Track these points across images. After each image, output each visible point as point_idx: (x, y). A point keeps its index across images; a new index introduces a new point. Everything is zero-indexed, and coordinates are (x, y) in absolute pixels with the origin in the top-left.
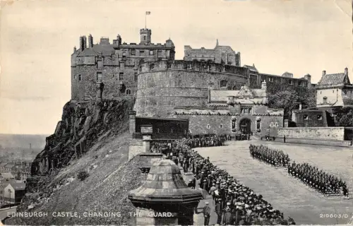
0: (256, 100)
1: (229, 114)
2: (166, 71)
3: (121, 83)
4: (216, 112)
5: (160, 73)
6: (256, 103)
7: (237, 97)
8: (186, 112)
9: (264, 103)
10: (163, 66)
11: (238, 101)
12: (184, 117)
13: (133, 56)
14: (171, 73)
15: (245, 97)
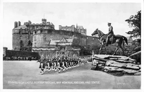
0: (67, 44)
1: (55, 50)
2: (40, 34)
3: (29, 40)
4: (50, 49)
5: (38, 35)
6: (67, 45)
7: (59, 43)
8: (37, 49)
9: (71, 45)
10: (39, 32)
11: (59, 44)
12: (36, 52)
13: (34, 29)
14: (42, 35)
15: (62, 42)
